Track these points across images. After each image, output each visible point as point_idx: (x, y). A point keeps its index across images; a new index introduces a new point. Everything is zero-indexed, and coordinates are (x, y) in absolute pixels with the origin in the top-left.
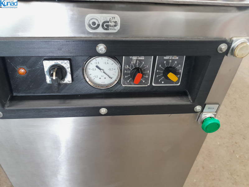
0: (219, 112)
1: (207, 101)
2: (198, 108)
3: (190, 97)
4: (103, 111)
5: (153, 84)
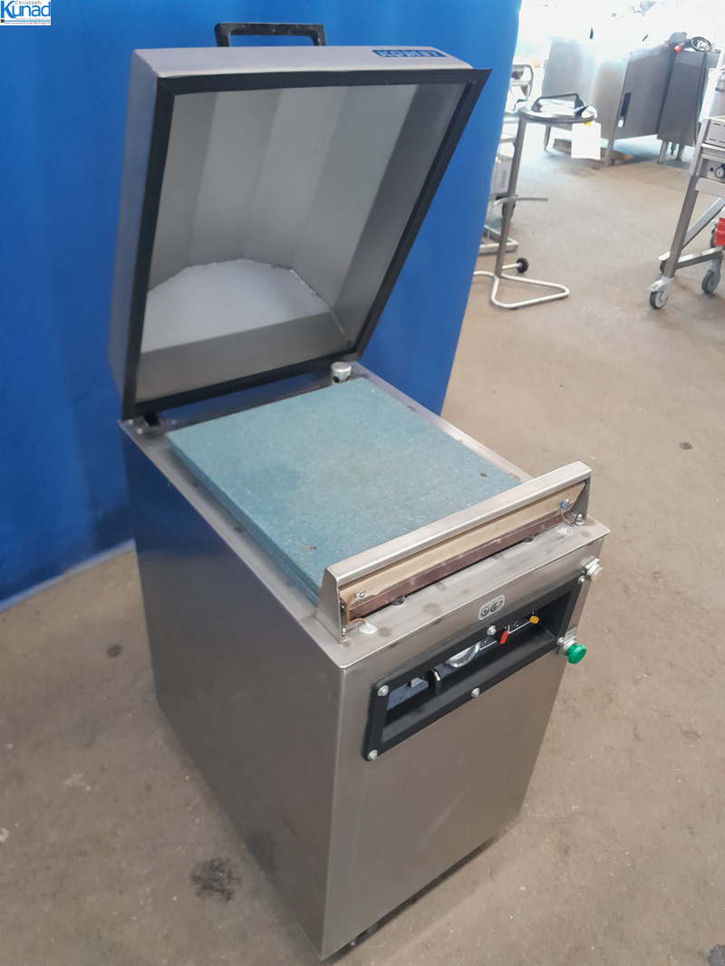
4: (476, 692)
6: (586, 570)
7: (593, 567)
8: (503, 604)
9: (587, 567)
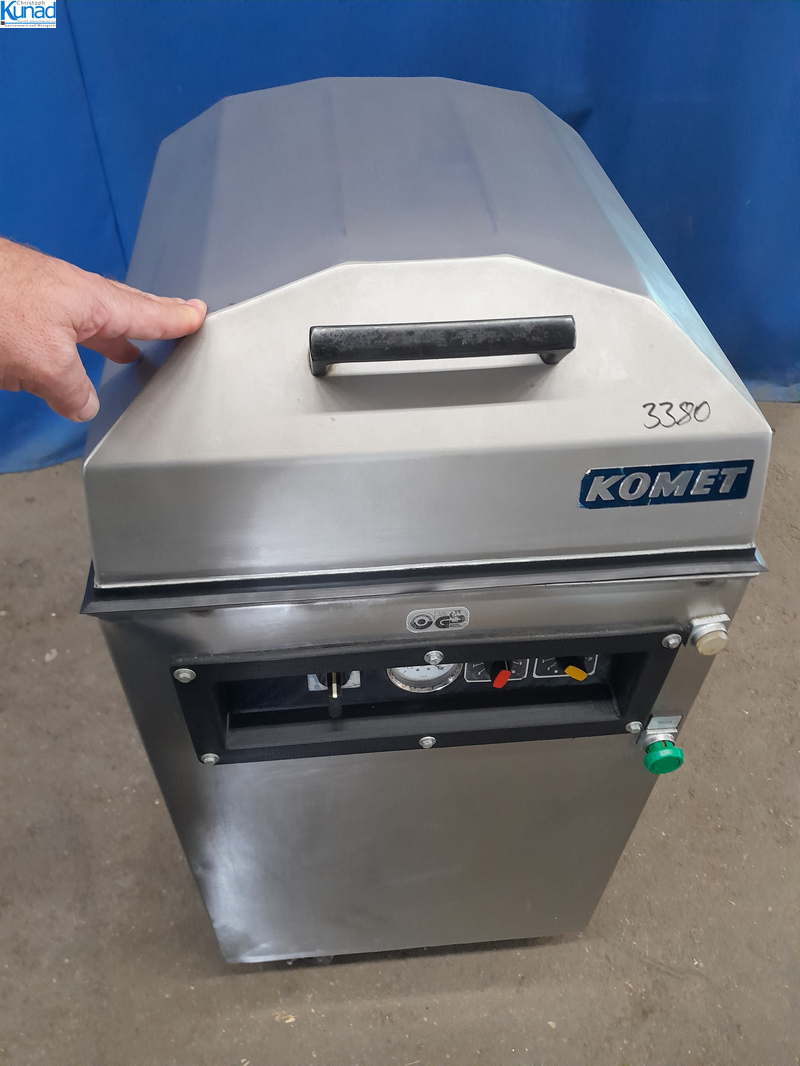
0: (684, 726)
1: (653, 711)
2: (635, 726)
3: (615, 701)
4: (428, 741)
5: (535, 676)
6: (691, 627)
7: (709, 625)
8: (467, 623)
9: (696, 622)
